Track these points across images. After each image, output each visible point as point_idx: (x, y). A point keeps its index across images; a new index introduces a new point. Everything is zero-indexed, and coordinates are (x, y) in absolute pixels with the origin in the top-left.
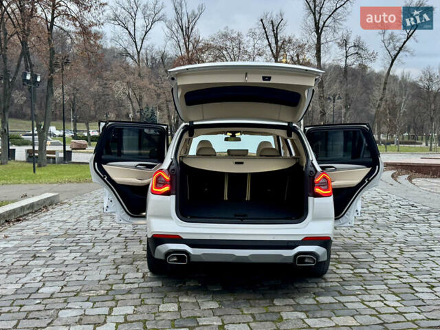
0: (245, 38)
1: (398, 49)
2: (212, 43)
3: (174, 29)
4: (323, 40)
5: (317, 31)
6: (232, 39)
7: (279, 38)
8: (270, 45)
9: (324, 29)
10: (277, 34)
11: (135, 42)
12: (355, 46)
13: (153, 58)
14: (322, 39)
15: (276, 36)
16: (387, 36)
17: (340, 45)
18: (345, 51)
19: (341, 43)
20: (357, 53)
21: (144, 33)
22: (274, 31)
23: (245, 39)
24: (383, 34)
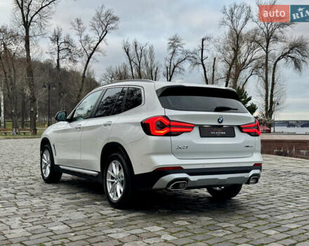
1: (92, 49)
5: (25, 25)
9: (32, 24)
14: (30, 33)
16: (83, 38)
17: (53, 40)
18: (57, 45)
19: (53, 38)
20: (67, 49)
24: (80, 35)
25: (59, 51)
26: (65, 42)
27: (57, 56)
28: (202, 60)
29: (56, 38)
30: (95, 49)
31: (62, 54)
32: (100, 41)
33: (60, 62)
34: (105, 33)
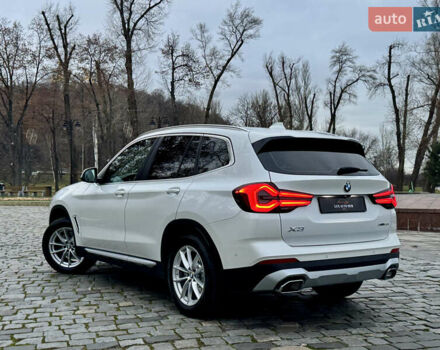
1: (221, 68)
7: (68, 40)
8: (56, 48)
9: (135, 32)
10: (65, 34)
14: (133, 45)
15: (64, 36)
17: (165, 53)
18: (171, 61)
19: (166, 49)
22: (60, 29)
24: (204, 48)
25: (174, 69)
26: (183, 55)
27: (170, 77)
28: (389, 80)
29: (170, 50)
30: (224, 68)
31: (179, 73)
32: (232, 56)
33: (176, 85)
34: (239, 43)
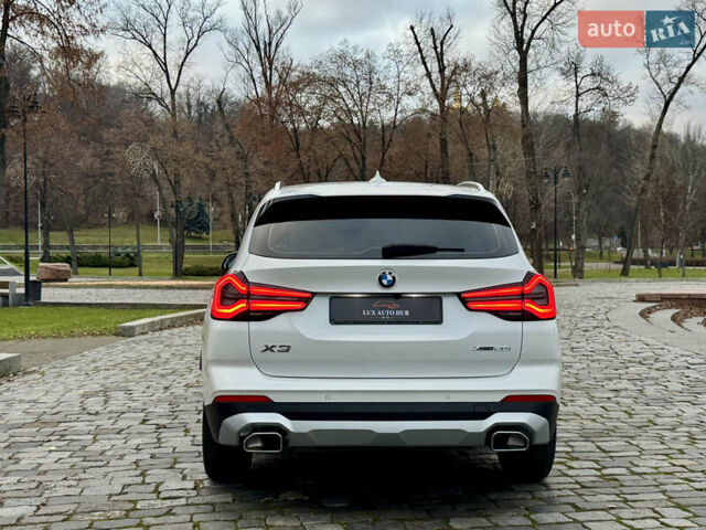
0: (380, 61)
1: (675, 80)
2: (316, 71)
3: (241, 46)
4: (531, 65)
5: (519, 48)
6: (356, 65)
9: (533, 42)
10: (442, 54)
11: (166, 72)
12: (593, 74)
13: (201, 104)
14: (529, 62)
15: (440, 57)
16: (653, 57)
17: (564, 73)
18: (574, 84)
19: (566, 69)
20: (598, 88)
21: (183, 54)
22: (435, 48)
23: (380, 64)
25: (578, 95)
